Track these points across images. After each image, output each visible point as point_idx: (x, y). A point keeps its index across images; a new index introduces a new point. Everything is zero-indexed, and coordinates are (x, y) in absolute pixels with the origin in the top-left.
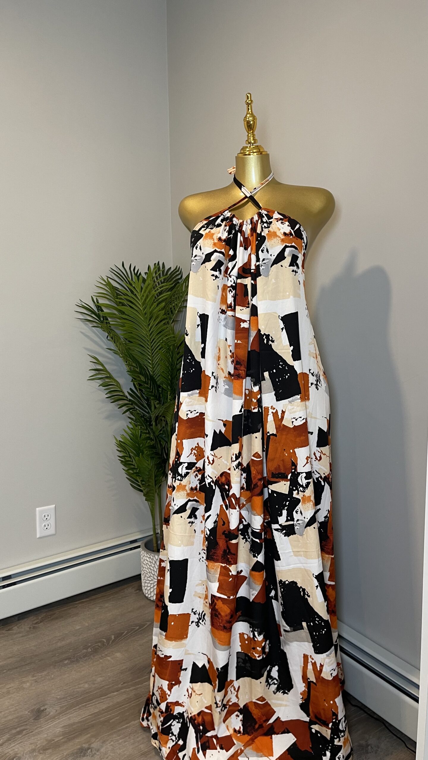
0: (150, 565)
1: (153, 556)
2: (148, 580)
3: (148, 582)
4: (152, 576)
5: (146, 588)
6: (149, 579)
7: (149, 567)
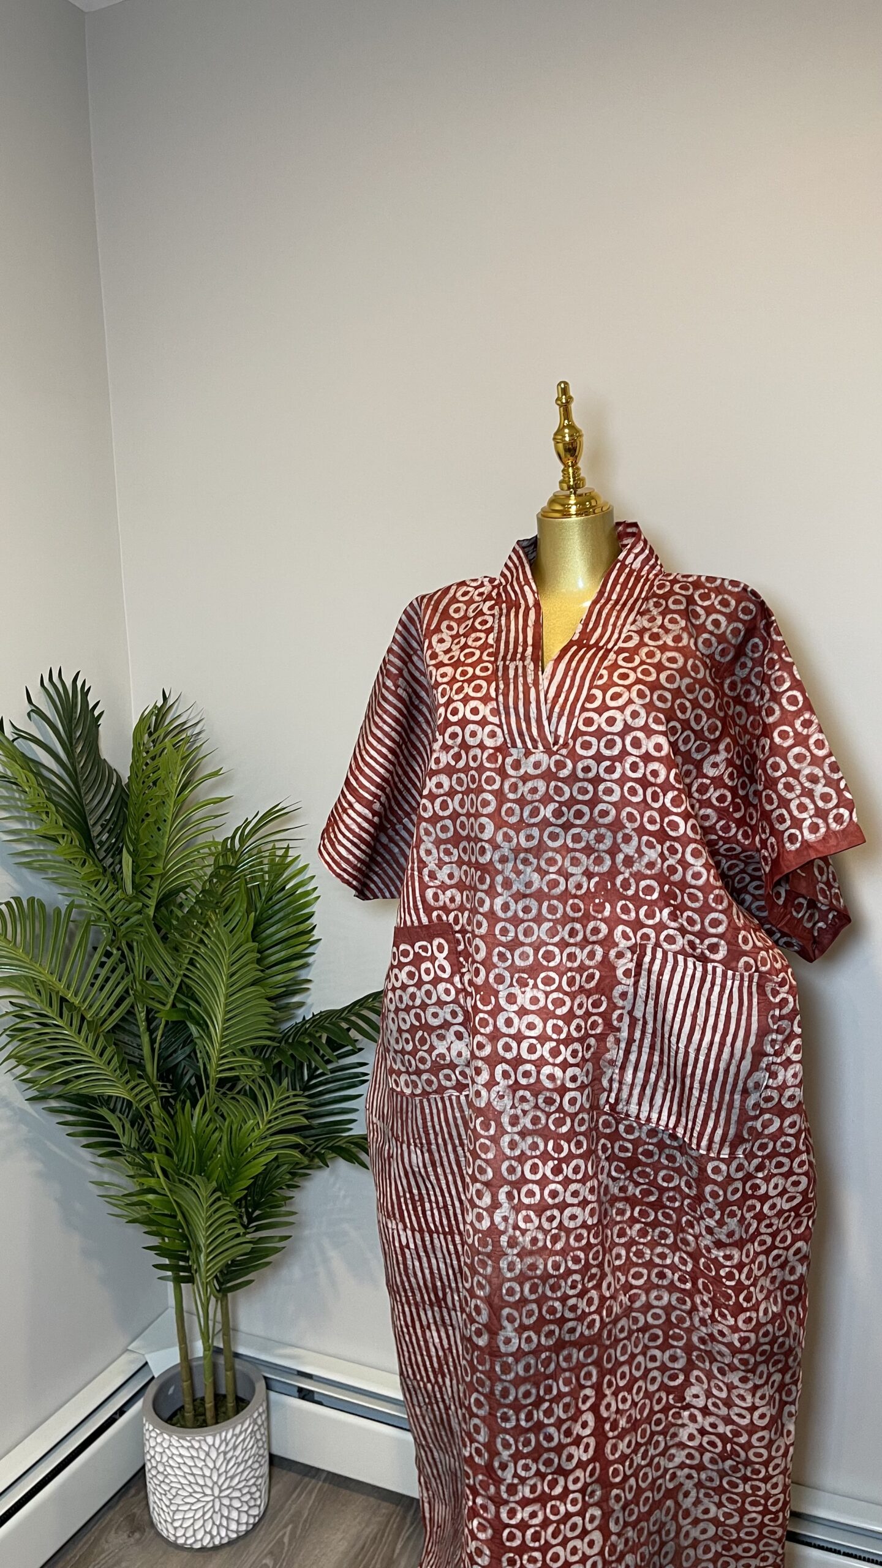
0: (191, 1463)
1: (199, 1441)
2: (187, 1503)
3: (186, 1507)
4: (199, 1490)
5: (176, 1524)
6: (187, 1500)
7: (187, 1470)
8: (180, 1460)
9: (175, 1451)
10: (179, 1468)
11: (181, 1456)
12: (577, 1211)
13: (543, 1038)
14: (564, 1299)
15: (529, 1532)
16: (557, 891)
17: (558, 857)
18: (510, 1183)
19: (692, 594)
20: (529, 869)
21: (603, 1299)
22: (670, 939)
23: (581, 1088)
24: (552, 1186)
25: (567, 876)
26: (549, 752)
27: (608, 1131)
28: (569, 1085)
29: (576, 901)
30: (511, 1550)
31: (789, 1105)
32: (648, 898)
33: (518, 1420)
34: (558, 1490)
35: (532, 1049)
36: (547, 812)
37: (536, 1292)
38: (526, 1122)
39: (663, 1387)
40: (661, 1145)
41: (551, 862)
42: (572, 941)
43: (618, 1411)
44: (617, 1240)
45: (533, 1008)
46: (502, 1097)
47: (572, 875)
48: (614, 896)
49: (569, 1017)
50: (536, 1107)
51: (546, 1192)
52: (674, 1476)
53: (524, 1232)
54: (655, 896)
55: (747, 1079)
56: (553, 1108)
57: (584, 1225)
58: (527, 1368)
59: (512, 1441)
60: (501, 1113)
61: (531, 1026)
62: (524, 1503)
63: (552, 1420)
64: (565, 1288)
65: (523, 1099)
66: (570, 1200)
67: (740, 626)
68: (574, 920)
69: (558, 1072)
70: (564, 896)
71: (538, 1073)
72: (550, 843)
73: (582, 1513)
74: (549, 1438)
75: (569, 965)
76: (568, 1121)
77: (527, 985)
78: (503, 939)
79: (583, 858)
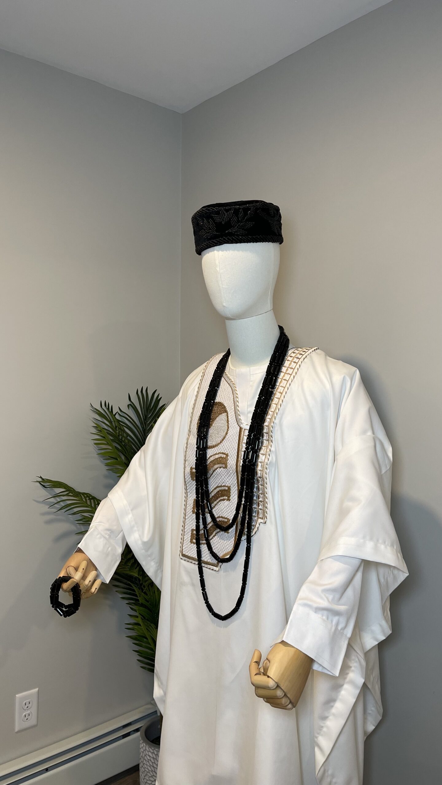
8: (149, 758)
9: (147, 753)
10: (148, 761)
11: (149, 755)
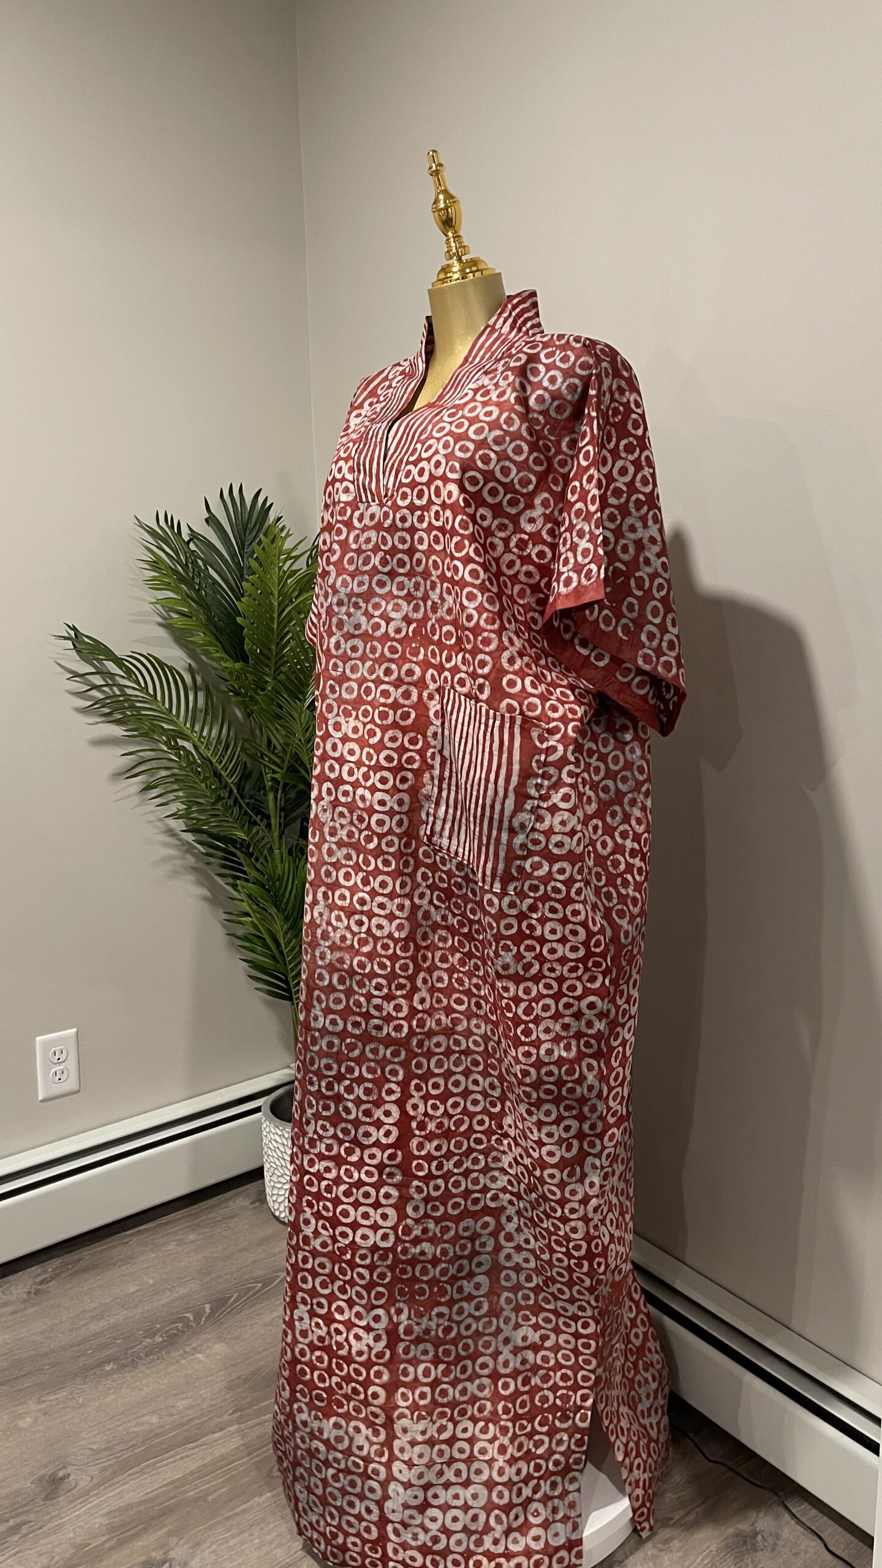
2: (278, 1182)
12: (384, 922)
13: (359, 764)
14: (369, 997)
15: (324, 1183)
16: (378, 634)
17: (383, 603)
18: (327, 885)
19: (538, 353)
20: (359, 613)
21: (413, 1011)
22: (462, 683)
23: (391, 813)
24: (361, 895)
25: (388, 620)
26: (381, 505)
27: (429, 861)
28: (377, 807)
29: (395, 643)
30: (309, 1193)
31: (556, 851)
32: (448, 643)
33: (320, 1086)
34: (354, 1158)
35: (351, 773)
36: (376, 560)
37: (344, 983)
38: (343, 834)
39: (485, 1111)
40: (466, 878)
41: (377, 606)
42: (387, 679)
43: (426, 1114)
44: (439, 964)
45: (354, 736)
46: (325, 811)
47: (393, 619)
48: (427, 641)
49: (380, 747)
50: (351, 823)
51: (355, 898)
52: (495, 1198)
53: (335, 929)
54: (453, 640)
55: (512, 817)
56: (364, 826)
57: (390, 936)
58: (330, 1045)
59: (314, 1102)
60: (324, 824)
61: (351, 752)
62: (321, 1157)
63: (351, 1097)
64: (370, 986)
65: (342, 815)
66: (377, 910)
67: (577, 381)
68: (391, 661)
69: (368, 794)
70: (386, 637)
71: (354, 793)
72: (378, 590)
73: (377, 1186)
74: (347, 1111)
75: (382, 700)
76: (376, 840)
77: (351, 715)
78: (334, 673)
79: (404, 604)
